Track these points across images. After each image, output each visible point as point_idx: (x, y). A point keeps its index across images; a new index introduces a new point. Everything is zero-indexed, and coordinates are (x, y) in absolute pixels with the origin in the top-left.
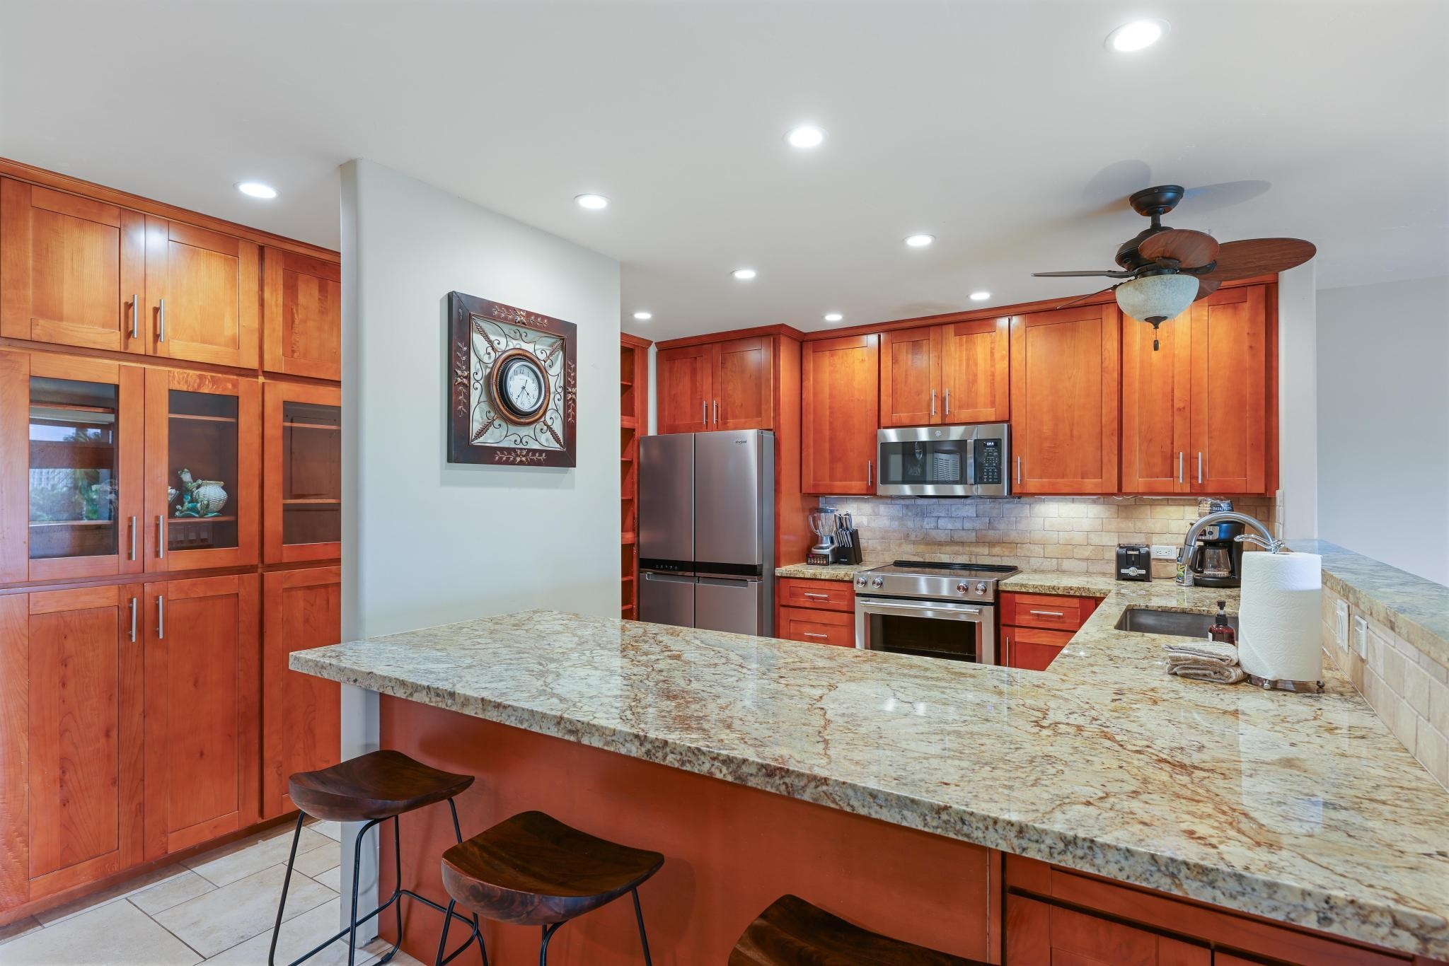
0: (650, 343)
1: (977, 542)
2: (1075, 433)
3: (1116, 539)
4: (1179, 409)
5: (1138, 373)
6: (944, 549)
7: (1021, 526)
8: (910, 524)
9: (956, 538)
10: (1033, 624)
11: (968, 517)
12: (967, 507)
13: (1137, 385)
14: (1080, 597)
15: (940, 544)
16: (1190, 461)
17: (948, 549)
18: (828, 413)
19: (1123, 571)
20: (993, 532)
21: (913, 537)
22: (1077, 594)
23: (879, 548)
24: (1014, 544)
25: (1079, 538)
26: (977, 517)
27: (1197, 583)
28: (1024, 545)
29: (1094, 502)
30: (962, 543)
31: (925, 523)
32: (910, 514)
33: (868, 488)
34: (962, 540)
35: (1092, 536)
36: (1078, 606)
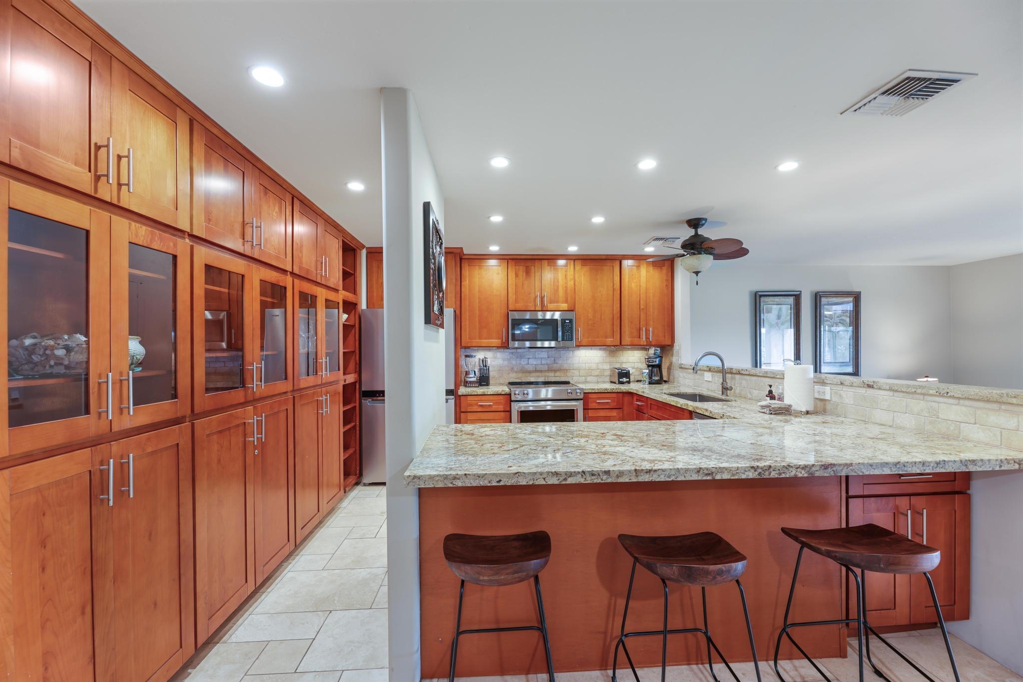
0: (363, 247)
1: (548, 370)
2: (603, 317)
3: (609, 366)
4: (642, 309)
5: (627, 292)
6: (532, 374)
7: (569, 362)
8: (514, 362)
9: (538, 369)
10: (597, 407)
11: (543, 358)
13: (627, 298)
14: (618, 393)
15: (530, 372)
16: (647, 331)
17: (534, 374)
18: (477, 301)
19: (621, 380)
20: (556, 365)
21: (515, 369)
22: (616, 391)
23: (497, 376)
24: (566, 371)
25: (594, 366)
26: (548, 357)
27: (650, 383)
28: (570, 371)
29: (600, 349)
30: (541, 371)
31: (523, 361)
32: (514, 357)
33: (502, 343)
34: (541, 369)
35: (599, 365)
36: (616, 396)
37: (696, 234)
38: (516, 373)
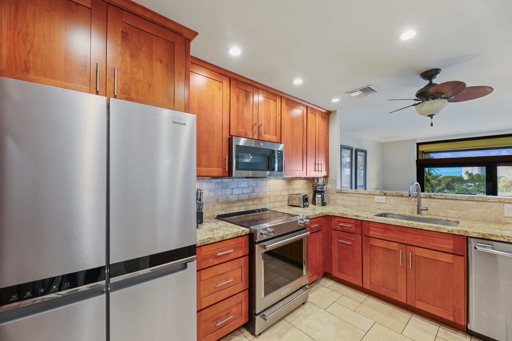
1: (248, 199)
2: (297, 152)
4: (317, 148)
5: (310, 134)
8: (219, 193)
9: (240, 198)
11: (245, 187)
12: (245, 183)
13: (310, 138)
15: (234, 202)
17: (237, 204)
19: (305, 204)
20: (254, 193)
21: (221, 200)
25: (278, 193)
26: (248, 187)
28: (264, 198)
30: (243, 201)
31: (227, 192)
32: (219, 187)
33: (225, 171)
34: (242, 199)
35: (281, 192)
37: (431, 85)
38: (221, 204)
